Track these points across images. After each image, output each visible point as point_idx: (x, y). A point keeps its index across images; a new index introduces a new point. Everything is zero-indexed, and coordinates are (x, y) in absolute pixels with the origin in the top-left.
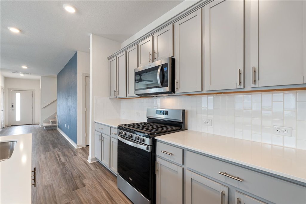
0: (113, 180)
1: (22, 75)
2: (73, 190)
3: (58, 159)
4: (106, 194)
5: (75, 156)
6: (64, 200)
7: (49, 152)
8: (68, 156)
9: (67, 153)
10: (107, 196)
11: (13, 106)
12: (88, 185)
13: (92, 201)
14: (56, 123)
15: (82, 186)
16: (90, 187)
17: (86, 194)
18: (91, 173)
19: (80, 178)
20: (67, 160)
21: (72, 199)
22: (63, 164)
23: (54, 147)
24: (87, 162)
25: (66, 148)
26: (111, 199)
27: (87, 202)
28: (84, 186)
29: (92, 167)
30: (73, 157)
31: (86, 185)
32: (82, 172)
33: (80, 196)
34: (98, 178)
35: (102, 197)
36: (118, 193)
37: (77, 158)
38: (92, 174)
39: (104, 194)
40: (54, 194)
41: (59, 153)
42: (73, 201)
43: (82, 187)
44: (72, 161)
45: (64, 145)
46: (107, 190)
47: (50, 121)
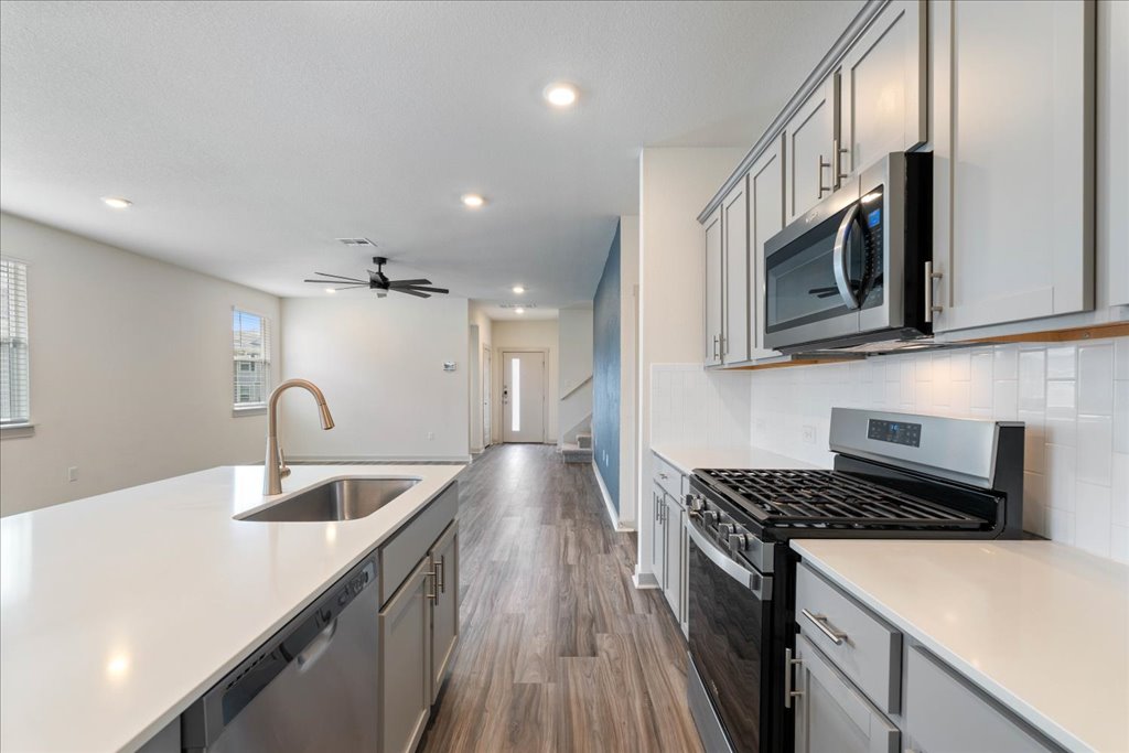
0: (685, 671)
1: (520, 311)
2: (563, 655)
3: (562, 550)
4: (643, 708)
5: (605, 552)
6: (532, 674)
7: (549, 527)
8: (587, 549)
9: (588, 539)
10: (645, 715)
11: (506, 393)
12: (604, 655)
13: (595, 711)
14: (589, 446)
15: (589, 651)
16: (608, 666)
17: (590, 681)
18: (626, 620)
19: (591, 626)
20: (582, 558)
21: (549, 680)
22: (568, 569)
23: (565, 515)
24: (629, 582)
25: (591, 522)
26: (653, 732)
27: (583, 706)
28: (594, 654)
29: (637, 601)
30: (599, 556)
31: (599, 653)
32: (604, 608)
33: (571, 680)
34: (641, 644)
35: (629, 710)
36: (682, 724)
37: (607, 562)
38: (629, 628)
39: (638, 704)
40: (518, 648)
41: (571, 534)
42: (549, 684)
43: (588, 655)
44: (592, 568)
45: (591, 515)
46: (652, 697)
47: (577, 437)
